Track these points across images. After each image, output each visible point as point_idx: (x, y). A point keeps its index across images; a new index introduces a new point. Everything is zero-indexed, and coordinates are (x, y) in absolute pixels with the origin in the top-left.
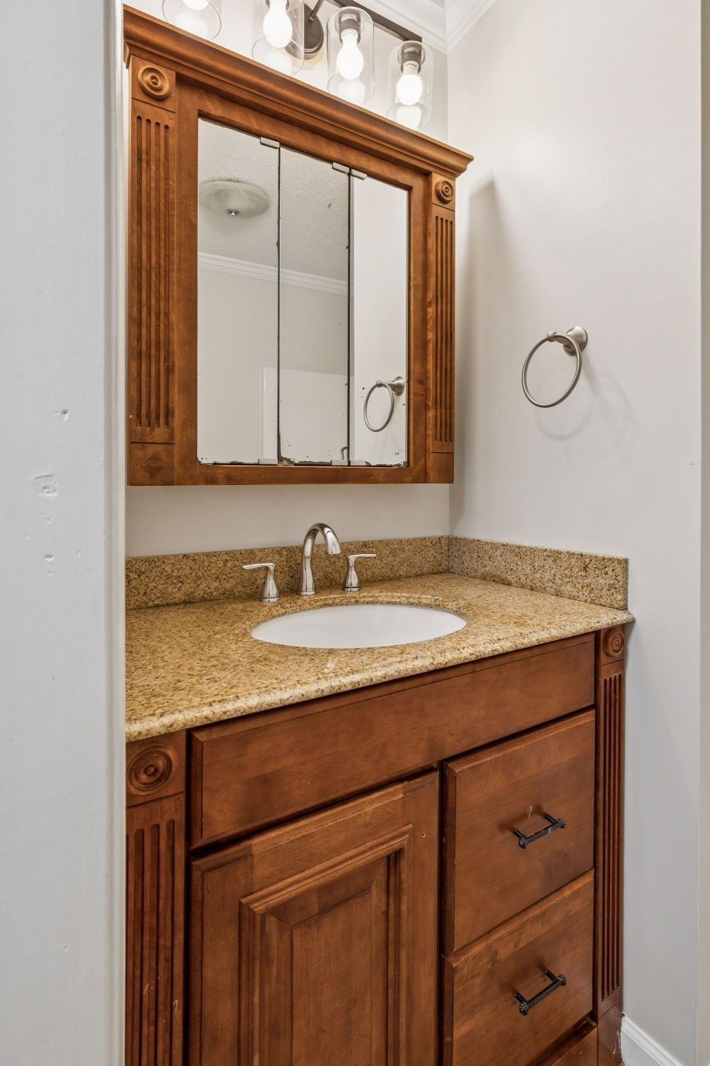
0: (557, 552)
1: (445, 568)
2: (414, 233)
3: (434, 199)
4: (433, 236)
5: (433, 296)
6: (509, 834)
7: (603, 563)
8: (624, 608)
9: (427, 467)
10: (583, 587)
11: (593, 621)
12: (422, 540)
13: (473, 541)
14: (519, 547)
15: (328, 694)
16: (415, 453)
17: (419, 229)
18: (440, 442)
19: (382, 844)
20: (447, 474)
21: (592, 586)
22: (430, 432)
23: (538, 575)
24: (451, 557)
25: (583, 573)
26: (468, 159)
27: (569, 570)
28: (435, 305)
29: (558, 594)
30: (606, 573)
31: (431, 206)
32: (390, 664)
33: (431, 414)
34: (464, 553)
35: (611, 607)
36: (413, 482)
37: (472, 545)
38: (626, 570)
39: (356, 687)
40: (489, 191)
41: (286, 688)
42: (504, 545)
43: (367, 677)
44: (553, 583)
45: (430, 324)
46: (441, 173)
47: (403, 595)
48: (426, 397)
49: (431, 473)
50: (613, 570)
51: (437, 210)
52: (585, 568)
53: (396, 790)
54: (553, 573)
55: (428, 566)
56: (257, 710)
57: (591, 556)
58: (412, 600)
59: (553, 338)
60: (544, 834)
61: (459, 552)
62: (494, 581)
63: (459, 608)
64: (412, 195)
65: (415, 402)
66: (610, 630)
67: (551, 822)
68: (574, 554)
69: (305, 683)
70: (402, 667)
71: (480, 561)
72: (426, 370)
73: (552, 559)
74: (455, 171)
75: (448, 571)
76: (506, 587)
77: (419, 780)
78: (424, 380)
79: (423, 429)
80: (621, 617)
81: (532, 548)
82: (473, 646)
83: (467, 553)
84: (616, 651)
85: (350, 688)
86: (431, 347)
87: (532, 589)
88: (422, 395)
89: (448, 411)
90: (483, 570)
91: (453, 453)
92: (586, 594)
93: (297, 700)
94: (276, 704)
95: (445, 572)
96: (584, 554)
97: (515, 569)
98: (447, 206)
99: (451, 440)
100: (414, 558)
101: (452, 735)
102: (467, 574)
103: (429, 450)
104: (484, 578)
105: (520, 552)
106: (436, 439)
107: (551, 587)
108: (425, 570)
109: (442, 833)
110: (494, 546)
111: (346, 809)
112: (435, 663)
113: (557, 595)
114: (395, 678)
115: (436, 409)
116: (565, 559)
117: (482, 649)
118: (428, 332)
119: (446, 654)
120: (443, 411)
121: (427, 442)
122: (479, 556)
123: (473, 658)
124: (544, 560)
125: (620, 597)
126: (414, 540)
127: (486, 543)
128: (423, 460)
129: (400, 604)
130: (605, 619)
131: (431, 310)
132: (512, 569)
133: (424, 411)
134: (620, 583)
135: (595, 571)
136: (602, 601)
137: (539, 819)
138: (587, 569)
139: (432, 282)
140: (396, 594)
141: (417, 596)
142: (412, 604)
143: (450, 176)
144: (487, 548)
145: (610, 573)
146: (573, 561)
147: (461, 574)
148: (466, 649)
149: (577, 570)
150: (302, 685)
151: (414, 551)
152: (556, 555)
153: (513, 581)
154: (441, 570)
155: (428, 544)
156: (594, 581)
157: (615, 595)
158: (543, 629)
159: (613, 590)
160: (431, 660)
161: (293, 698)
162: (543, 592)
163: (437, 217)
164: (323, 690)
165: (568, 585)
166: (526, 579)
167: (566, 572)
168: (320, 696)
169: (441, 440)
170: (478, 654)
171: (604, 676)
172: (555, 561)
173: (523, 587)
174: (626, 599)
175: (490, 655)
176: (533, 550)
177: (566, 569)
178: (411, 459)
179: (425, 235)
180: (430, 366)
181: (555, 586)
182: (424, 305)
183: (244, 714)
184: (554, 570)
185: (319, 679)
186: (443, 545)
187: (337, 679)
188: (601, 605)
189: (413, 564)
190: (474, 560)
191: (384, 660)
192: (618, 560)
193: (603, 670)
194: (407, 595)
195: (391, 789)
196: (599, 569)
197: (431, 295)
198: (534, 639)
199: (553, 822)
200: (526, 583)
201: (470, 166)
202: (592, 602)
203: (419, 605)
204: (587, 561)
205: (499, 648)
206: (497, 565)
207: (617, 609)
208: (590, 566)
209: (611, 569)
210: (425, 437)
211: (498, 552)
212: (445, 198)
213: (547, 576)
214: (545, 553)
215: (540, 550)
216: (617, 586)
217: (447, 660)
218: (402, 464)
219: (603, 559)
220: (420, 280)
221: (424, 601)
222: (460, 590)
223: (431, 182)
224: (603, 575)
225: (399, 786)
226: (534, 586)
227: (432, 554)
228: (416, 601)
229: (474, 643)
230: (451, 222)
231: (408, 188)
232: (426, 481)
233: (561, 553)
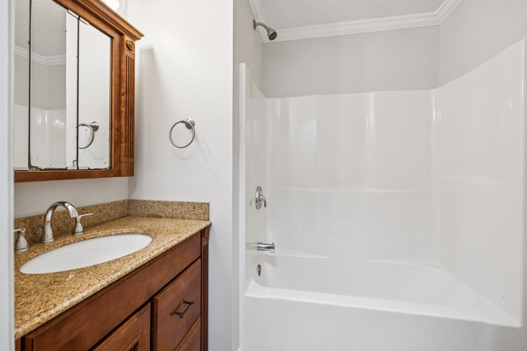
0: (183, 202)
1: (126, 214)
2: (115, 60)
3: (125, 47)
4: (125, 63)
5: (124, 91)
6: (175, 315)
7: (201, 205)
8: (208, 220)
9: (121, 169)
10: (193, 214)
11: (201, 226)
12: (115, 203)
13: (142, 201)
14: (166, 202)
15: (107, 285)
16: (115, 163)
17: (116, 59)
18: (128, 158)
19: (129, 344)
20: (131, 172)
21: (197, 214)
22: (123, 153)
23: (175, 212)
24: (130, 209)
25: (193, 209)
26: (142, 36)
27: (188, 209)
28: (125, 95)
29: (183, 218)
30: (202, 208)
31: (124, 50)
32: (132, 263)
33: (123, 145)
34: (137, 206)
35: (204, 220)
36: (114, 176)
37: (142, 203)
38: (209, 206)
39: (120, 278)
40: (150, 52)
41: (83, 291)
42: (159, 201)
43: (124, 272)
44: (181, 214)
45: (123, 104)
46: (129, 36)
47: (112, 231)
48: (120, 137)
49: (123, 172)
50: (205, 207)
51: (126, 52)
52: (194, 207)
53: (134, 318)
54: (181, 210)
55: (118, 214)
56: (70, 307)
57: (197, 203)
58: (118, 232)
59: (183, 122)
60: (188, 309)
61: (134, 206)
62: (153, 217)
63: (145, 232)
64: (113, 41)
65: (115, 139)
66: (205, 229)
67: (189, 304)
68: (190, 203)
69: (93, 285)
70: (138, 263)
71: (146, 209)
72: (121, 125)
73: (181, 205)
74: (136, 38)
75: (128, 215)
76: (160, 219)
77: (143, 309)
78: (120, 129)
79: (119, 152)
80: (208, 223)
81: (172, 202)
82: (163, 246)
83: (139, 206)
84: (207, 235)
85: (117, 279)
86: (123, 115)
87: (172, 218)
88: (118, 136)
89: (132, 144)
90: (148, 213)
91: (134, 163)
92: (195, 217)
93: (91, 294)
94: (80, 300)
95: (126, 216)
96: (194, 202)
97: (164, 211)
98: (131, 52)
99: (132, 157)
100: (111, 212)
101: (156, 285)
102: (139, 215)
103: (122, 161)
104: (148, 216)
105: (166, 204)
106: (126, 157)
107: (181, 216)
108: (116, 217)
109: (152, 327)
110: (153, 202)
111: (112, 337)
112: (151, 257)
113: (183, 219)
114: (136, 268)
115: (126, 143)
116: (186, 205)
117: (167, 246)
118: (122, 107)
119: (154, 252)
120: (129, 144)
121: (121, 158)
122: (146, 207)
123: (165, 250)
124: (177, 206)
125: (207, 216)
126: (111, 203)
127: (149, 201)
128: (119, 166)
129: (111, 235)
130: (204, 225)
131: (123, 98)
132: (162, 211)
133: (119, 144)
134: (207, 211)
135: (198, 208)
136: (201, 218)
137: (185, 304)
138: (195, 208)
139: (124, 85)
140: (108, 231)
141: (120, 230)
142: (118, 234)
143: (133, 39)
144: (149, 203)
145: (204, 208)
146: (189, 205)
147: (136, 216)
148: (161, 248)
149: (191, 208)
150: (92, 286)
151: (111, 209)
152: (182, 204)
153: (163, 216)
154: (125, 215)
155: (118, 204)
156: (198, 212)
157: (205, 216)
158: (186, 233)
159: (205, 214)
160: (149, 256)
161: (89, 294)
162: (177, 219)
163: (127, 56)
164: (104, 285)
165: (188, 214)
166: (169, 214)
167: (187, 210)
168: (103, 288)
169: (128, 157)
170: (166, 248)
171: (203, 245)
172: (182, 206)
173: (168, 217)
174: (209, 217)
175: (171, 247)
176: (173, 203)
177: (187, 208)
178: (113, 165)
179: (120, 62)
180: (123, 123)
181: (182, 216)
182: (119, 95)
183: (62, 312)
184: (182, 209)
185: (100, 280)
186: (125, 204)
187: (109, 278)
188: (200, 220)
189: (110, 215)
190: (143, 209)
191: (128, 262)
192: (207, 203)
193: (203, 242)
194: (114, 230)
195: (132, 318)
196: (199, 207)
197: (123, 91)
198: (184, 238)
199: (190, 303)
200: (169, 216)
201: (142, 38)
202: (197, 219)
203: (122, 234)
204: (195, 205)
205: (173, 244)
206: (156, 210)
207: (206, 220)
208: (196, 206)
209: (204, 206)
210: (120, 155)
211: (156, 204)
212: (130, 48)
213: (179, 212)
214: (178, 203)
215: (176, 202)
216: (206, 212)
217: (155, 254)
218: (108, 168)
219: (201, 203)
220: (117, 82)
221: (125, 232)
222: (140, 224)
223: (124, 39)
224: (201, 209)
225: (135, 315)
226: (173, 217)
227: (120, 209)
228: (120, 232)
229: (163, 244)
230: (133, 60)
231: (112, 38)
232: (120, 176)
233: (184, 203)
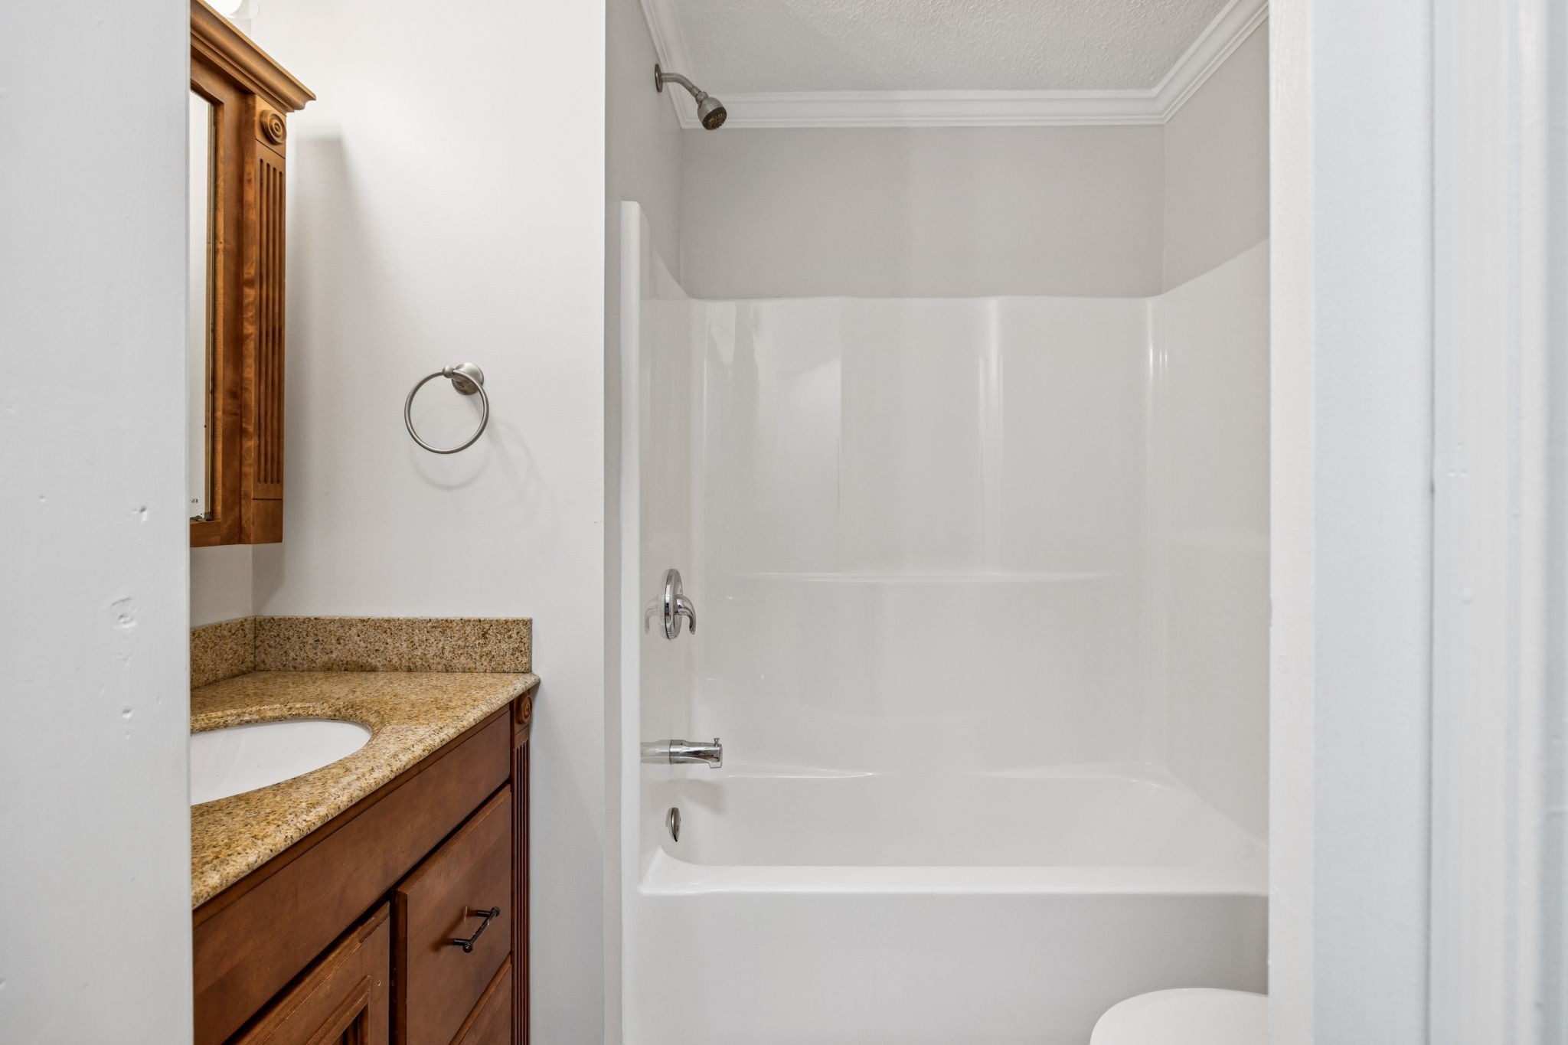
0: (447, 621)
1: (250, 664)
3: (258, 134)
4: (255, 184)
5: (254, 273)
7: (506, 626)
8: (528, 671)
9: (244, 519)
10: (481, 657)
11: (506, 692)
12: (216, 628)
14: (388, 621)
17: (228, 169)
18: (265, 485)
20: (273, 530)
21: (493, 653)
22: (249, 470)
23: (419, 652)
24: (261, 648)
25: (481, 641)
26: (310, 97)
27: (463, 640)
28: (257, 286)
29: (448, 669)
30: (510, 637)
31: (254, 144)
33: (251, 444)
34: (289, 638)
35: (516, 672)
36: (222, 543)
37: (305, 626)
38: (530, 630)
39: (326, 821)
40: (333, 149)
42: (364, 621)
44: (441, 658)
45: (250, 313)
46: (268, 99)
48: (241, 418)
49: (251, 530)
50: (518, 633)
51: (261, 150)
52: (484, 635)
54: (440, 645)
55: (225, 666)
57: (492, 621)
59: (447, 374)
60: (484, 928)
61: (278, 639)
62: (346, 670)
64: (219, 112)
65: (224, 424)
66: (520, 699)
67: (484, 915)
68: (469, 621)
71: (320, 647)
72: (242, 379)
73: (440, 629)
74: (289, 105)
75: (256, 669)
76: (372, 676)
77: (372, 918)
78: (239, 391)
79: (236, 464)
80: (530, 680)
81: (409, 621)
82: (420, 741)
83: (294, 639)
84: (526, 717)
85: (319, 824)
86: (251, 347)
87: (410, 670)
88: (236, 414)
89: (276, 440)
90: (326, 658)
91: (282, 500)
92: (485, 663)
95: (251, 672)
96: (482, 619)
97: (382, 649)
98: (275, 148)
99: (278, 481)
101: (403, 852)
102: (294, 667)
103: (247, 495)
104: (328, 668)
105: (388, 627)
106: (259, 481)
107: (439, 663)
109: (391, 976)
110: (346, 624)
112: (394, 769)
113: (447, 671)
115: (259, 436)
116: (457, 628)
118: (246, 324)
120: (269, 439)
121: (244, 484)
122: (318, 640)
124: (428, 632)
125: (524, 660)
127: (336, 620)
128: (238, 509)
130: (518, 684)
131: (250, 294)
132: (377, 650)
133: (238, 439)
134: (526, 646)
135: (497, 636)
136: (505, 668)
137: (473, 918)
138: (487, 636)
139: (253, 252)
143: (280, 108)
144: (332, 627)
145: (514, 636)
146: (468, 629)
147: (284, 669)
149: (474, 638)
152: (443, 626)
153: (379, 665)
154: (246, 669)
155: (225, 633)
156: (495, 647)
157: (520, 659)
158: (474, 707)
159: (518, 654)
162: (426, 672)
165: (462, 657)
166: (400, 659)
167: (460, 642)
169: (266, 481)
171: (518, 746)
172: (443, 632)
173: (396, 669)
174: (530, 661)
175: (440, 746)
176: (412, 623)
177: (459, 639)
178: (219, 508)
179: (241, 180)
180: (250, 372)
181: (444, 661)
182: (238, 283)
184: (442, 642)
186: (248, 632)
188: (504, 672)
190: (308, 647)
192: (524, 621)
193: (517, 738)
196: (501, 634)
197: (250, 271)
198: (471, 720)
199: (487, 915)
200: (401, 665)
201: (309, 104)
202: (494, 671)
204: (487, 626)
206: (356, 647)
207: (523, 672)
208: (489, 632)
209: (515, 631)
210: (241, 476)
211: (354, 630)
212: (273, 136)
213: (432, 650)
214: (429, 624)
215: (422, 621)
216: (523, 649)
217: (404, 763)
218: (203, 516)
219: (506, 622)
220: (233, 244)
223: (254, 108)
224: (507, 640)
225: (354, 935)
226: (412, 666)
227: (231, 649)
230: (281, 173)
231: (215, 103)
232: (240, 541)
233: (451, 622)
